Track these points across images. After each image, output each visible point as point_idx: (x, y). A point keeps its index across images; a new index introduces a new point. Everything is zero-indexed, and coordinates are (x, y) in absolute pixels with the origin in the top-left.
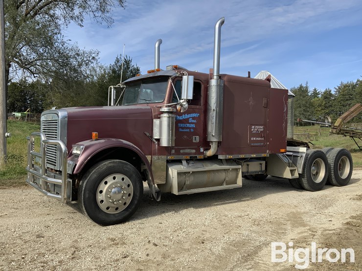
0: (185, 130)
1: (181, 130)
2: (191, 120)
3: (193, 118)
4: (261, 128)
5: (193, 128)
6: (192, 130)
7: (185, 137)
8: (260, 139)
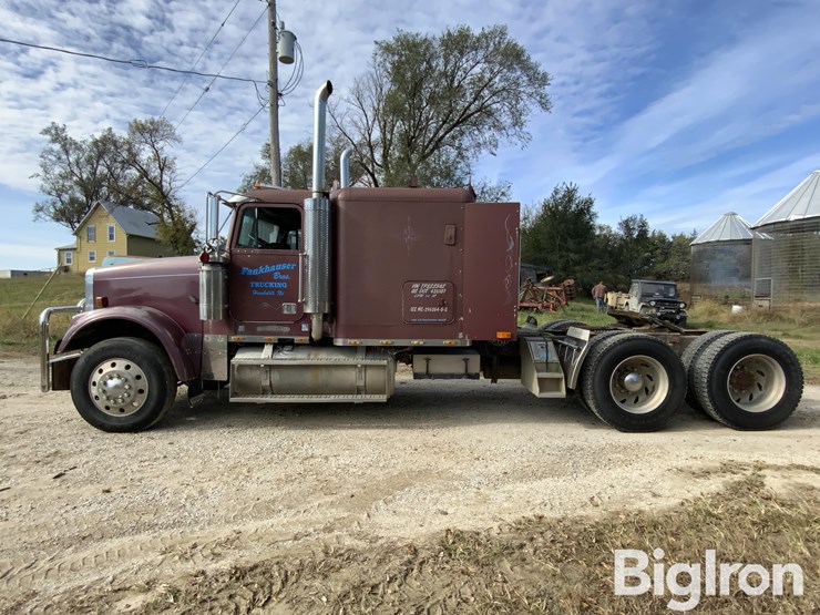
0: (264, 293)
1: (255, 292)
2: (277, 276)
3: (282, 272)
4: (440, 288)
5: (282, 289)
6: (280, 293)
7: (266, 304)
8: (435, 310)
